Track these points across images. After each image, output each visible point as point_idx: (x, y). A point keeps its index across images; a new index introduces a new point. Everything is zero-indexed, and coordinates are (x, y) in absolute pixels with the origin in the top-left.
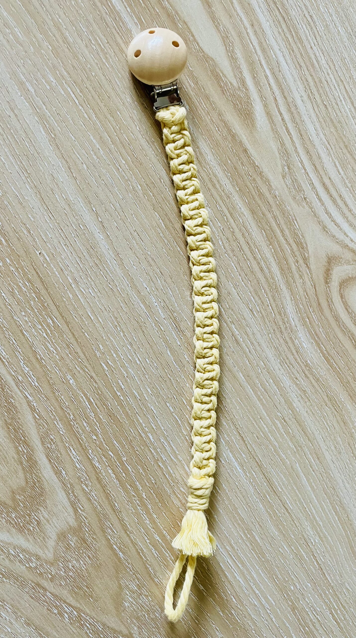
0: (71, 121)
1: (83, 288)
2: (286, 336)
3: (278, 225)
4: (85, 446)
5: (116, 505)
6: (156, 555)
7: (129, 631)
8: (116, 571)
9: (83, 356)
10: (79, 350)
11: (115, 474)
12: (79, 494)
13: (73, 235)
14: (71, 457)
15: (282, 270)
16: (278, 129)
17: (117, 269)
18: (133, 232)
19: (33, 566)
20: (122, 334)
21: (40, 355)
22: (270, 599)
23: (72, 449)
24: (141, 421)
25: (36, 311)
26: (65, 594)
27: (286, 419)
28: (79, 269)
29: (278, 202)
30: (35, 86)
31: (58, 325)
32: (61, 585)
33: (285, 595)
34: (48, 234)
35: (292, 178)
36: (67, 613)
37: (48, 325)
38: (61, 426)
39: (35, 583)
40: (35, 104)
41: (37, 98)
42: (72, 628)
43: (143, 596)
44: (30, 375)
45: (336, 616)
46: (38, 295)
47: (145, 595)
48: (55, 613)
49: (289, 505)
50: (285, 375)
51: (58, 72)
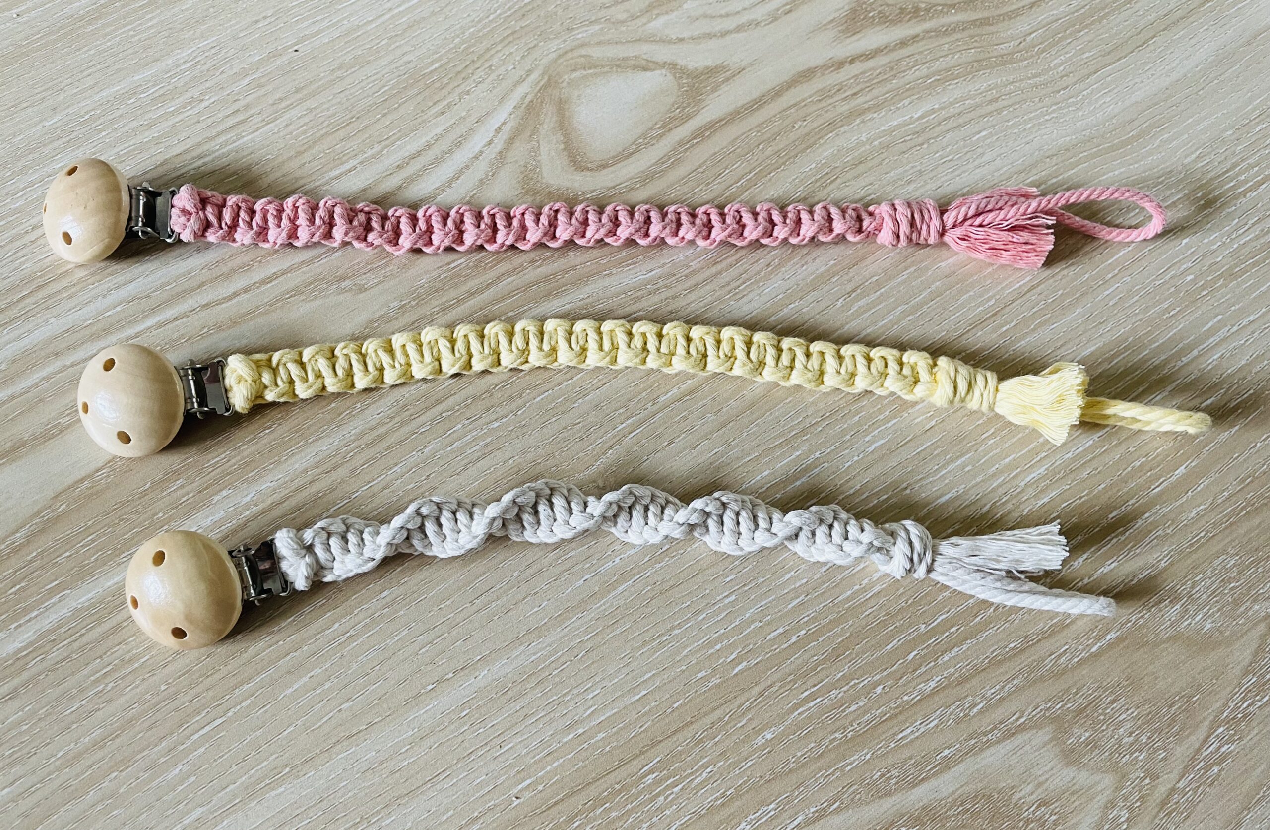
0: (258, 733)
1: (586, 711)
2: (684, 287)
3: (460, 301)
4: (896, 708)
5: (1012, 645)
6: (1113, 565)
7: (1260, 621)
8: (1142, 646)
9: (718, 712)
10: (708, 720)
11: (953, 648)
12: (988, 721)
13: (481, 731)
14: (917, 738)
15: (550, 294)
16: (266, 300)
17: (549, 640)
18: (475, 608)
19: (1127, 815)
20: (676, 632)
21: (717, 799)
22: (1210, 325)
23: (901, 736)
24: (849, 593)
25: (629, 806)
26: (1182, 751)
27: (849, 289)
28: (547, 719)
29: (413, 303)
30: (190, 806)
31: (658, 762)
32: (1165, 759)
33: (1204, 293)
34: (479, 781)
35: (363, 271)
36: (1220, 747)
37: (657, 782)
38: (856, 757)
39: (1159, 811)
40: (224, 806)
41: (214, 802)
42: (1249, 737)
43: (1194, 592)
44: (755, 818)
45: (1251, 183)
46: (599, 802)
47: (1193, 587)
48: (1220, 771)
49: (1022, 283)
50: (761, 289)
51: (162, 760)
